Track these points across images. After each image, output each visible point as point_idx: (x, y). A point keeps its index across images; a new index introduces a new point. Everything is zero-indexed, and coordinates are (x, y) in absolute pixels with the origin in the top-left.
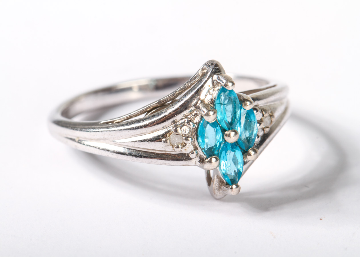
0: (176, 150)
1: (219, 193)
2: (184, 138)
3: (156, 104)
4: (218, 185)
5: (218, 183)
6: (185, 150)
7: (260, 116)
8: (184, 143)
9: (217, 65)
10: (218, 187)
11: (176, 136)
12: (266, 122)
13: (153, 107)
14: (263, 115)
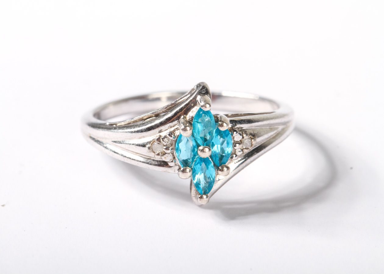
0: (157, 157)
1: (196, 200)
2: (165, 147)
3: (151, 114)
4: (195, 194)
5: (195, 192)
6: (165, 158)
7: (239, 138)
8: (164, 152)
9: (204, 87)
10: (195, 195)
11: (158, 144)
12: (246, 144)
13: (148, 116)
14: (243, 137)
